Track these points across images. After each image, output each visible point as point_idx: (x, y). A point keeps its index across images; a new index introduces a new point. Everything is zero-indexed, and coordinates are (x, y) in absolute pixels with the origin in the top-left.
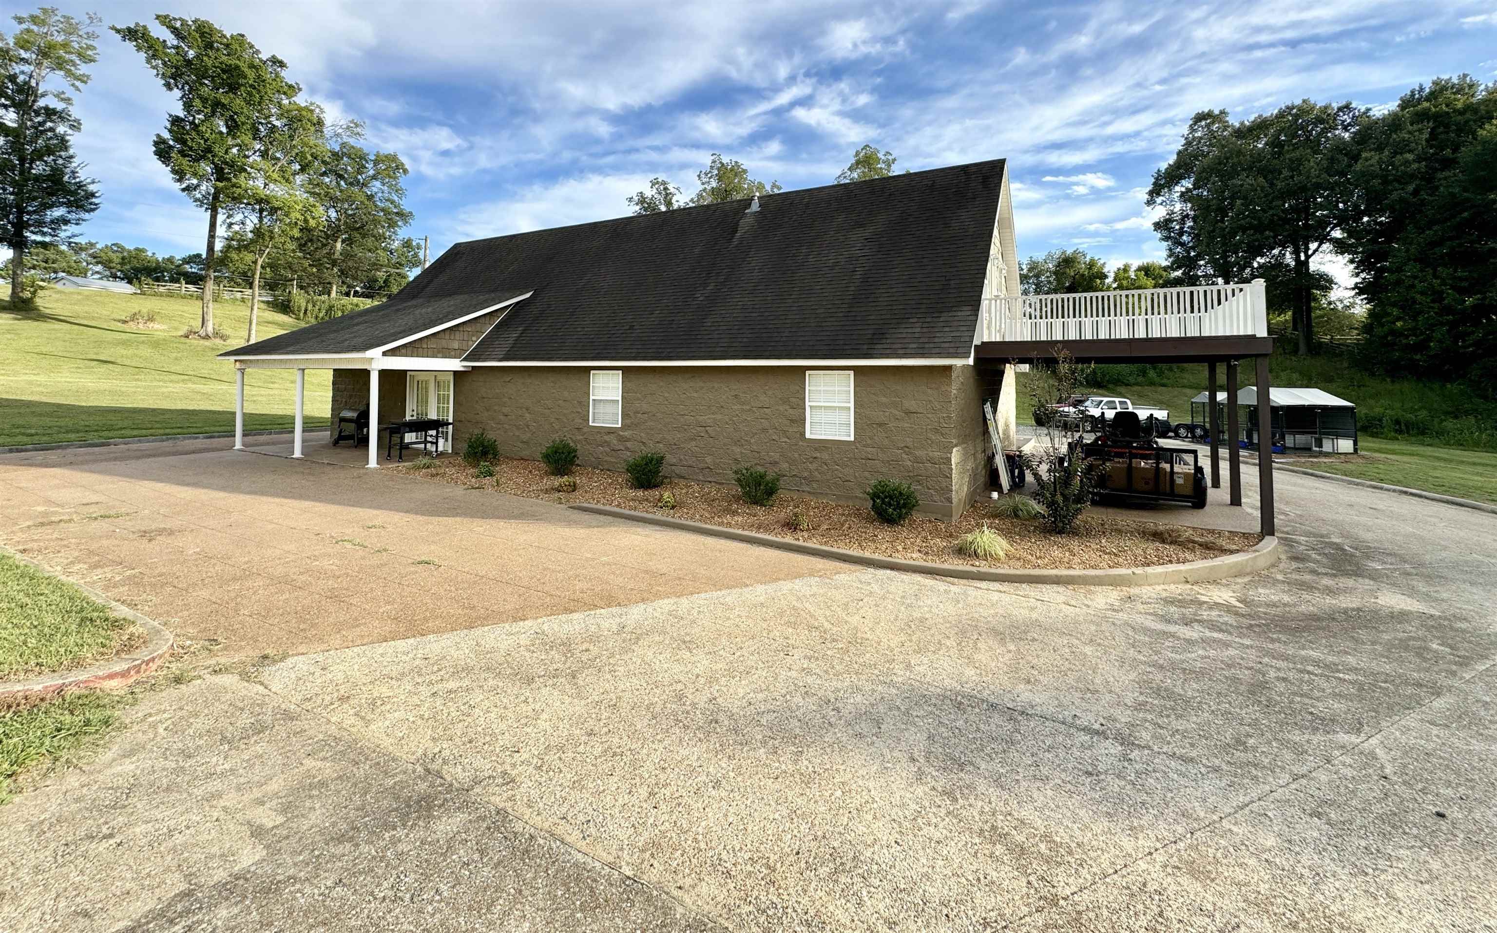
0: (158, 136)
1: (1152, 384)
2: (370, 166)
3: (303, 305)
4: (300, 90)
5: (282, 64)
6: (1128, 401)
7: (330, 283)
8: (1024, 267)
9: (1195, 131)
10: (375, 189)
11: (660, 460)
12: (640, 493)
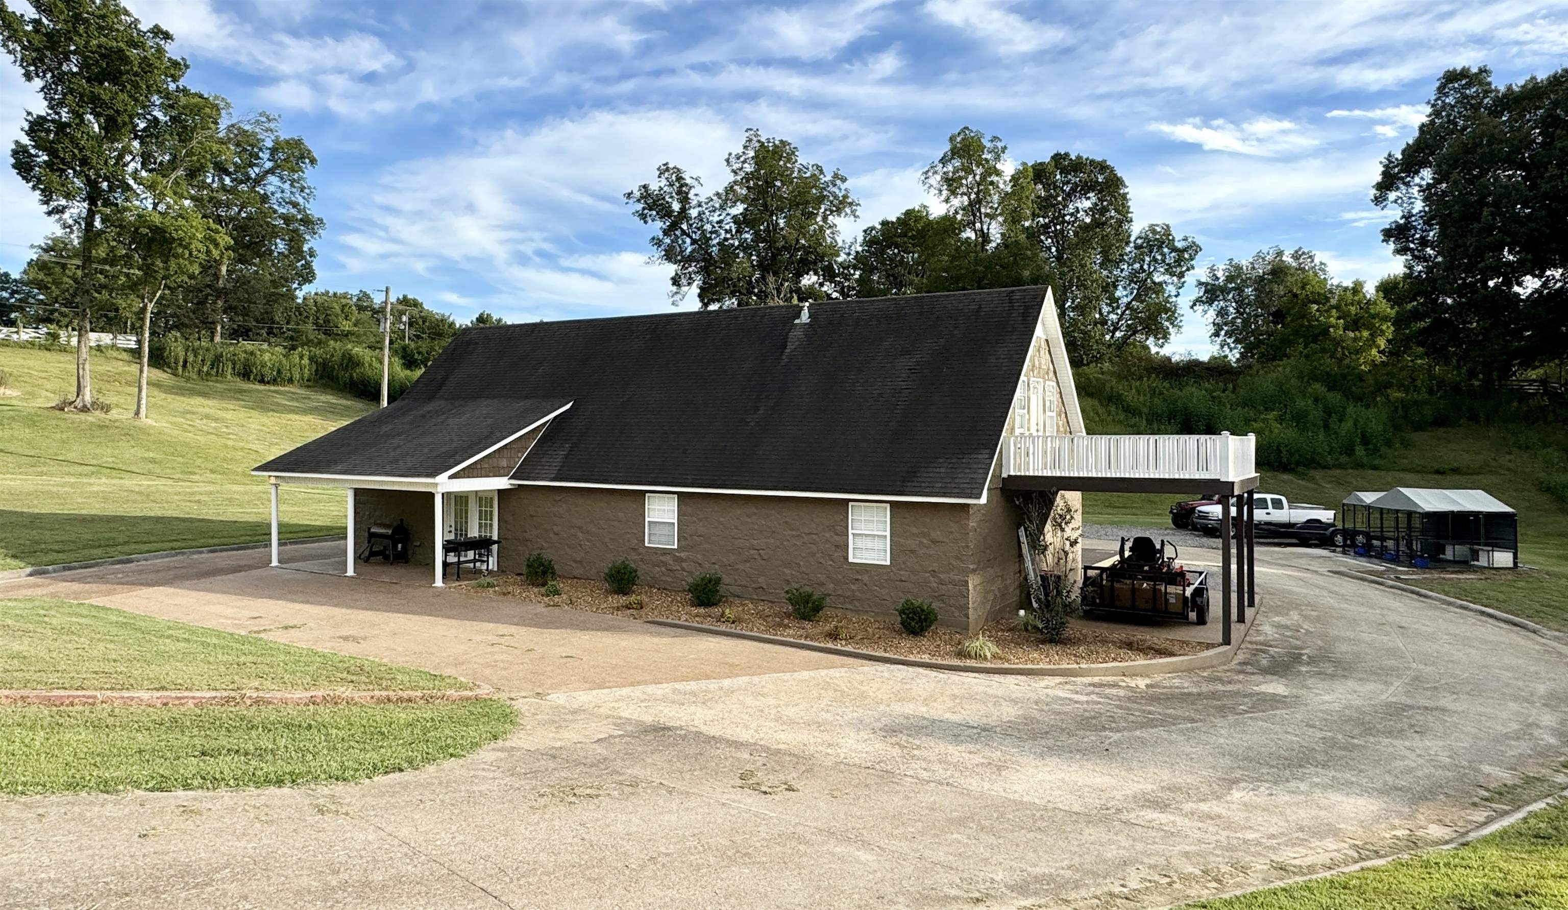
0: (17, 142)
1: (1359, 466)
2: (265, 155)
3: (182, 355)
4: (187, 67)
5: (167, 36)
6: (1283, 499)
7: (213, 323)
8: (1220, 274)
9: (1446, 95)
10: (270, 188)
11: (718, 581)
12: (702, 610)
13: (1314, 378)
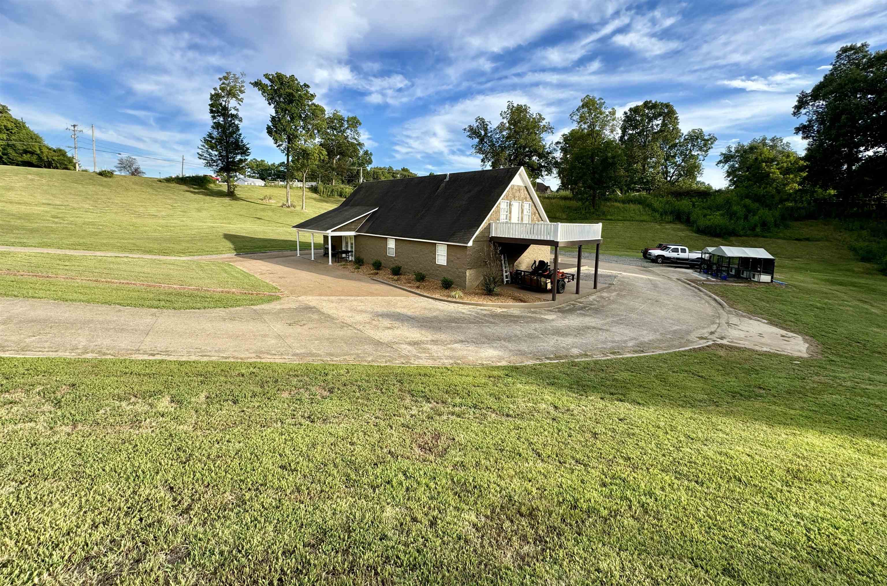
0: (268, 125)
2: (345, 123)
3: (322, 189)
4: (315, 96)
5: (308, 86)
7: (332, 179)
9: (842, 59)
10: (348, 134)
11: (401, 267)
13: (747, 196)
